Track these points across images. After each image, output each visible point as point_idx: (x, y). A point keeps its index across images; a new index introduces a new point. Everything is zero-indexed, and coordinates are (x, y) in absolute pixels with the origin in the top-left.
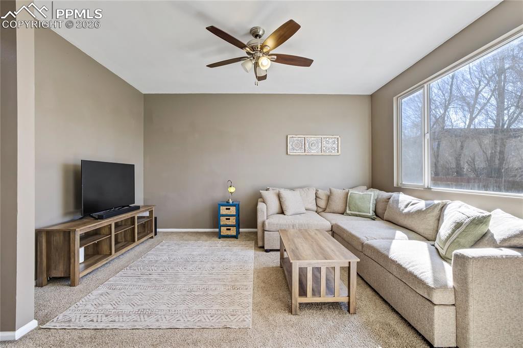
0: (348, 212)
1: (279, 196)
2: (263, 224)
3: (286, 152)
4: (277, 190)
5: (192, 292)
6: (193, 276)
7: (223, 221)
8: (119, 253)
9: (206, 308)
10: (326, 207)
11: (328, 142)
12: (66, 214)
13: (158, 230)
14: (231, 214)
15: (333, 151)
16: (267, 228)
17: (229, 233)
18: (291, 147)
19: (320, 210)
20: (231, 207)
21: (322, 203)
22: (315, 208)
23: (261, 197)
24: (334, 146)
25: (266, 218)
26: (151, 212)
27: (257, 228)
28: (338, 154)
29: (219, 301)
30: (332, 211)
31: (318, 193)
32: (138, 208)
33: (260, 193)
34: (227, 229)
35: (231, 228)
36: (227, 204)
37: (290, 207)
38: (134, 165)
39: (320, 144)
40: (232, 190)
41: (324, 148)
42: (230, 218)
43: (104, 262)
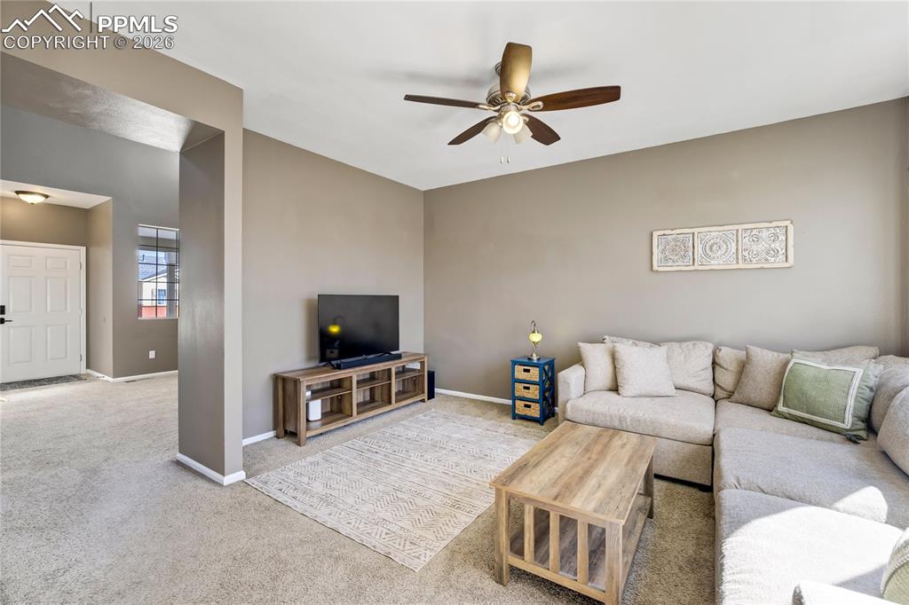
0: (781, 408)
1: (614, 358)
2: (565, 407)
3: (648, 265)
4: (612, 344)
5: (398, 492)
6: (422, 469)
7: (519, 390)
8: (363, 416)
9: (391, 521)
10: (735, 389)
11: (755, 239)
12: (310, 358)
13: (436, 390)
14: (532, 379)
15: (773, 260)
17: (528, 412)
18: (660, 255)
19: (720, 393)
20: (532, 368)
21: (727, 380)
22: (709, 388)
24: (776, 245)
26: (422, 364)
28: (787, 265)
29: (417, 517)
30: (745, 401)
31: (720, 354)
32: (399, 357)
33: (579, 347)
34: (526, 406)
35: (532, 404)
36: (528, 363)
37: (634, 381)
38: (398, 297)
39: (734, 244)
40: (536, 337)
41: (746, 254)
42: (531, 386)
43: (340, 424)
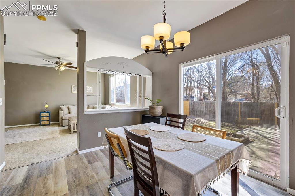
1: (68, 108)
2: (62, 118)
3: (72, 92)
4: (67, 106)
7: (42, 119)
11: (88, 88)
15: (91, 92)
16: (63, 118)
17: (46, 123)
18: (74, 90)
20: (46, 113)
23: (61, 109)
24: (91, 90)
25: (63, 115)
27: (59, 121)
28: (93, 93)
33: (60, 107)
35: (47, 121)
36: (44, 112)
40: (47, 106)
41: (87, 91)
42: (46, 117)
